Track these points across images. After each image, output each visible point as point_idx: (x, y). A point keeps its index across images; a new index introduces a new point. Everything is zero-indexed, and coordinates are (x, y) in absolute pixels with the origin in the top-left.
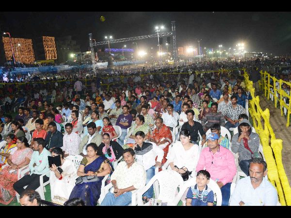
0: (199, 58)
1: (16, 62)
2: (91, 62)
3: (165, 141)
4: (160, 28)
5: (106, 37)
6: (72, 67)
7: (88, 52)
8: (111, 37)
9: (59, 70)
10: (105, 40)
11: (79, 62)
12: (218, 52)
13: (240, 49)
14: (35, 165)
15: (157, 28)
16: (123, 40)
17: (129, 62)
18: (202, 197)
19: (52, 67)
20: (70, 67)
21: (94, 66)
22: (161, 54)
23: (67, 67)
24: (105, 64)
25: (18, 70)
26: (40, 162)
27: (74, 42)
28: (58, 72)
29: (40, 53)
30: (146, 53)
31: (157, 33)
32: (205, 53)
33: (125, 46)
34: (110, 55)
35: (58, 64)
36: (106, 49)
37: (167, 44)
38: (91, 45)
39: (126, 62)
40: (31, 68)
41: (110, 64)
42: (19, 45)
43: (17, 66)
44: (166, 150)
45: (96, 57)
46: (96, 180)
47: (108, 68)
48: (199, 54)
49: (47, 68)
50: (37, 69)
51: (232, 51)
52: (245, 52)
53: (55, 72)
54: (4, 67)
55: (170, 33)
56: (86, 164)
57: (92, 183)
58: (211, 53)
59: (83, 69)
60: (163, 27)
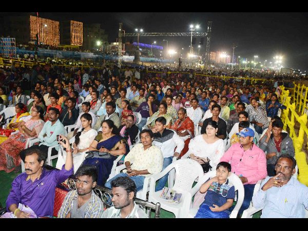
0: (231, 66)
1: (40, 43)
2: (117, 54)
3: (187, 134)
4: (195, 28)
5: (136, 30)
6: (97, 56)
7: (115, 44)
8: (142, 30)
9: (82, 58)
10: (136, 32)
11: (105, 52)
12: (252, 62)
13: (277, 62)
14: (45, 135)
15: (191, 26)
16: (154, 34)
17: (157, 59)
18: (221, 190)
19: (76, 53)
20: (94, 56)
21: (120, 58)
22: (191, 55)
23: (91, 55)
24: (132, 58)
25: (40, 50)
26: (52, 133)
27: (102, 31)
28: (82, 59)
29: (65, 37)
30: (176, 53)
31: (191, 32)
32: (239, 62)
33: (155, 42)
34: (138, 49)
35: (83, 51)
36: (135, 43)
37: (199, 46)
38: (120, 35)
39: (153, 59)
40: (54, 51)
41: (136, 59)
42: (46, 26)
43: (41, 46)
44: (187, 142)
45: (123, 49)
46: (108, 157)
47: (134, 62)
48: (231, 62)
49: (70, 53)
50: (61, 52)
51: (267, 64)
52: (282, 67)
53: (78, 59)
54: (28, 46)
55: (205, 34)
56: (100, 140)
57: (104, 159)
58: (245, 62)
59: (108, 60)
60: (198, 27)
